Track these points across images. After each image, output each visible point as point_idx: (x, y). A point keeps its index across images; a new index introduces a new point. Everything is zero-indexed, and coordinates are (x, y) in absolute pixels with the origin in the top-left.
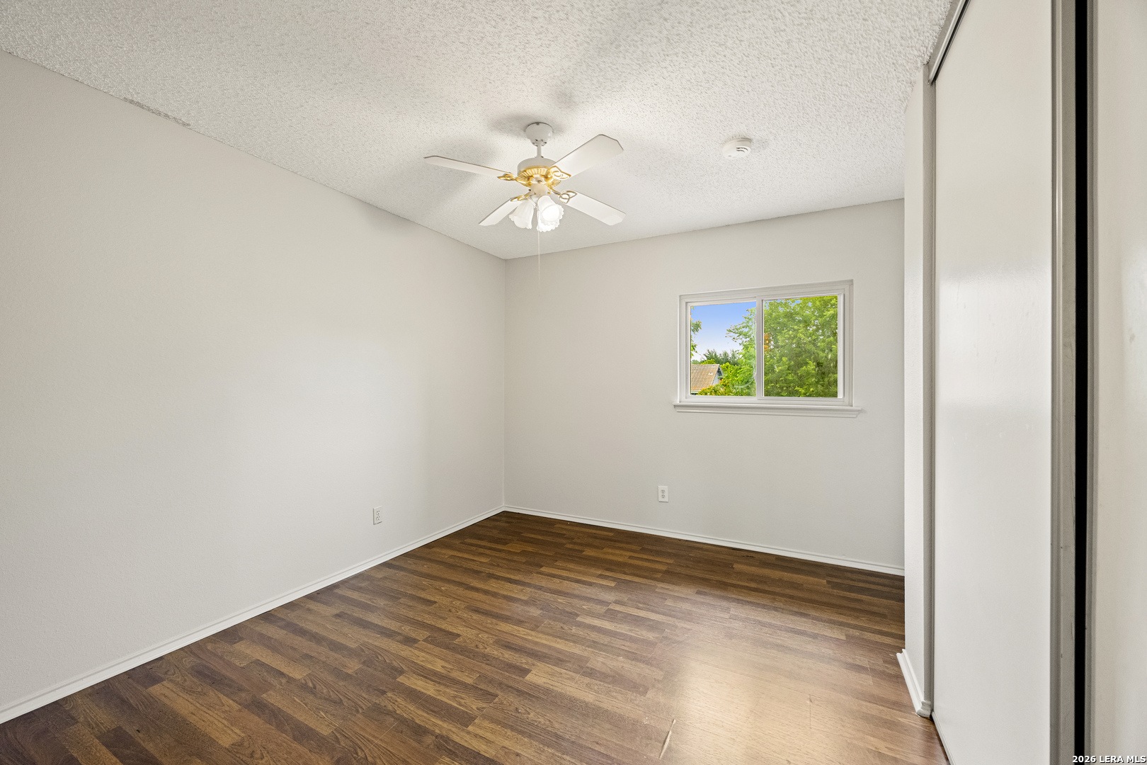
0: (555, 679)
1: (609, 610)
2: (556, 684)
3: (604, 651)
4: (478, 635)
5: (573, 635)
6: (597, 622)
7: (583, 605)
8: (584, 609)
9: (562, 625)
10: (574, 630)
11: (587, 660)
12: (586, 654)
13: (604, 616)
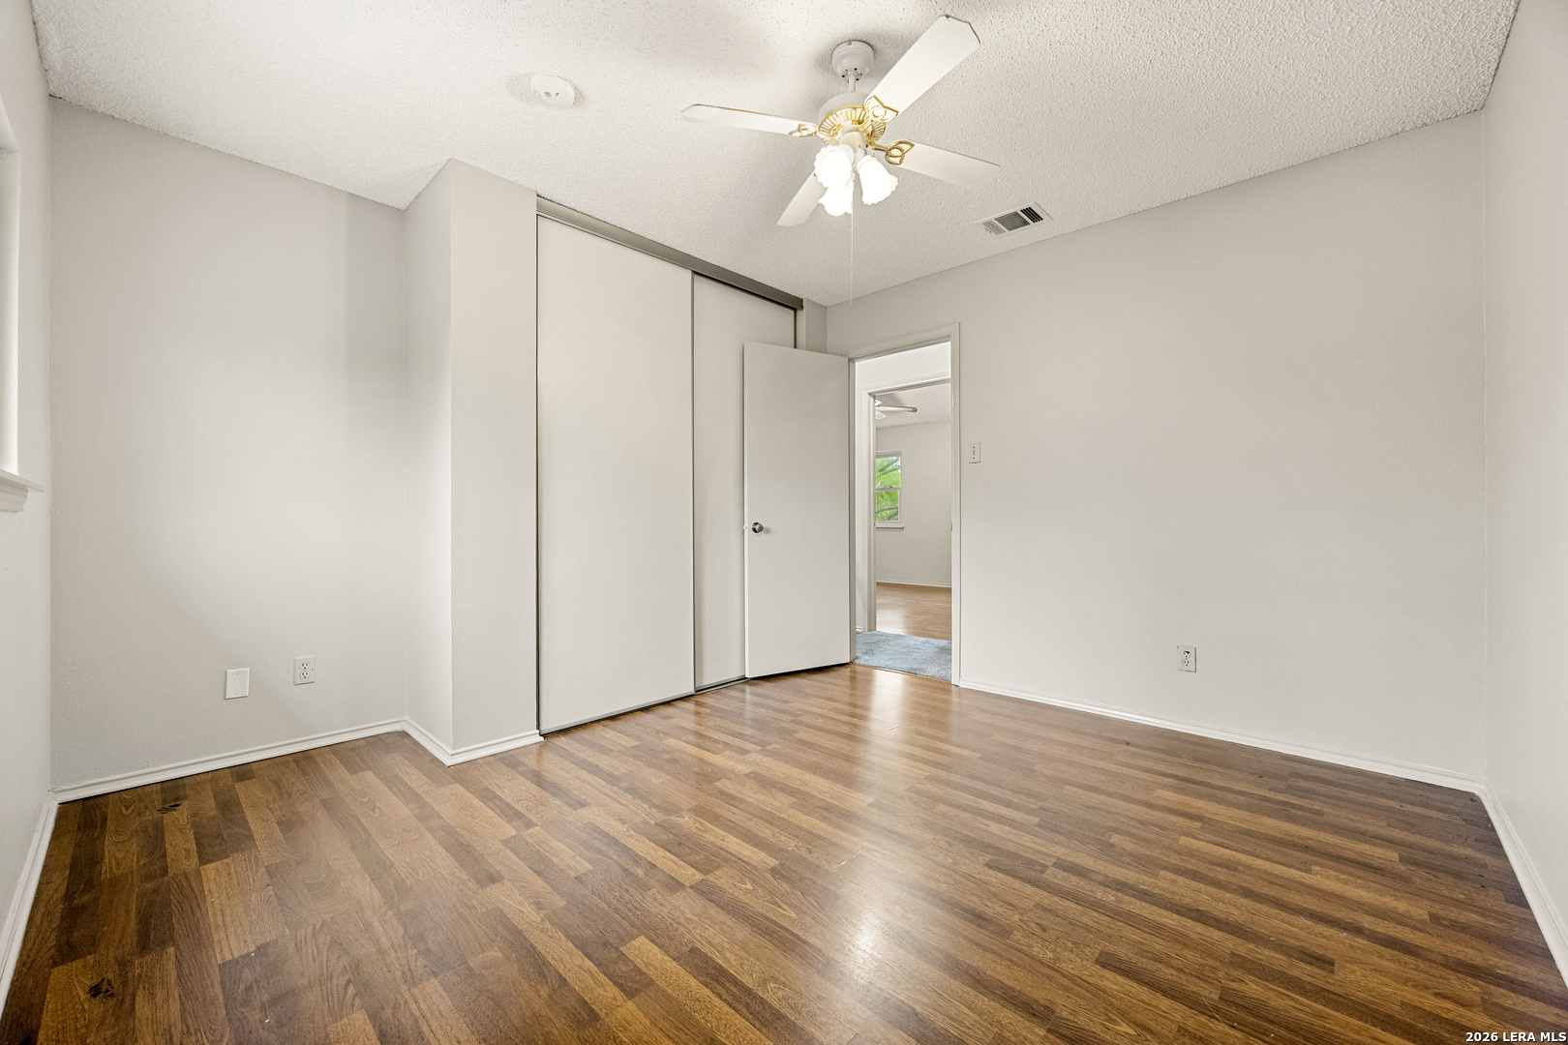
0: (839, 794)
1: (706, 872)
2: (839, 790)
3: (767, 811)
4: (955, 863)
5: (797, 837)
6: (748, 852)
7: (748, 891)
8: (754, 882)
9: (808, 857)
10: (793, 844)
11: (793, 806)
12: (792, 812)
13: (726, 860)
